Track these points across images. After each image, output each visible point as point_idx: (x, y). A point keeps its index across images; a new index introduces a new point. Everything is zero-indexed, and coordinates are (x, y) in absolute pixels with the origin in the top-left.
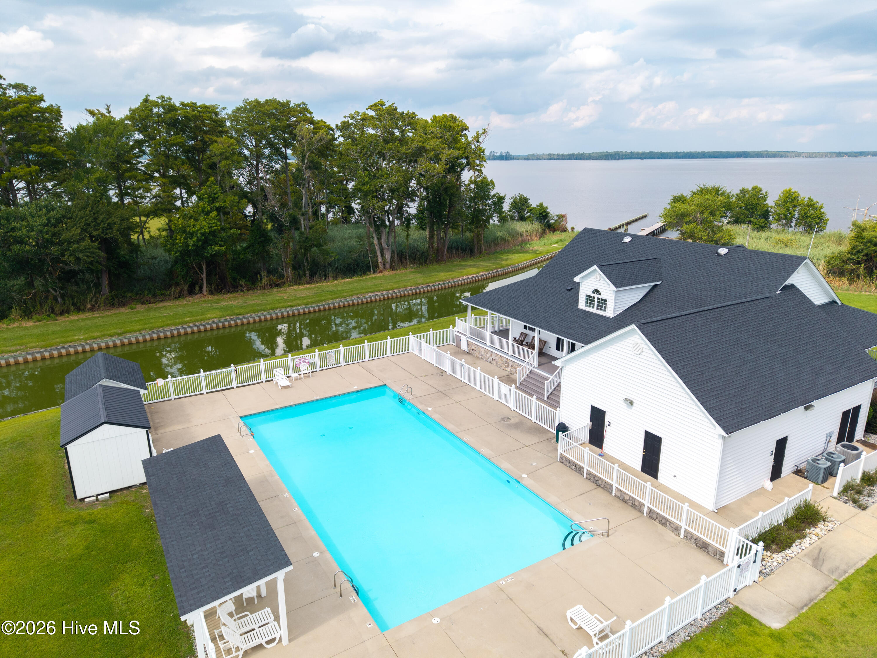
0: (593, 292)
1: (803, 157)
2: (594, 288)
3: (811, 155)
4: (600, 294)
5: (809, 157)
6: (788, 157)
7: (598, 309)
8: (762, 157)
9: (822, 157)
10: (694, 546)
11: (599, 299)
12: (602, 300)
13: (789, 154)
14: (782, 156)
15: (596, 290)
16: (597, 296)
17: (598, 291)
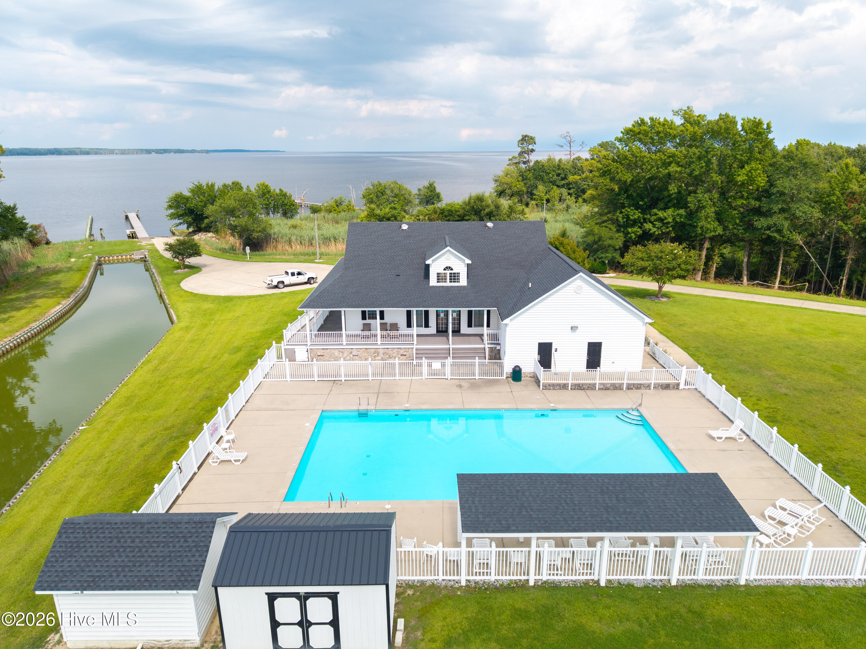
0: (445, 269)
1: (117, 154)
2: (444, 267)
3: (123, 152)
4: (452, 269)
5: (122, 154)
6: (102, 154)
7: (450, 282)
8: (76, 154)
9: (134, 154)
10: (661, 390)
11: (450, 274)
12: (454, 274)
13: (102, 151)
14: (96, 153)
15: (447, 268)
16: (448, 272)
17: (450, 267)
